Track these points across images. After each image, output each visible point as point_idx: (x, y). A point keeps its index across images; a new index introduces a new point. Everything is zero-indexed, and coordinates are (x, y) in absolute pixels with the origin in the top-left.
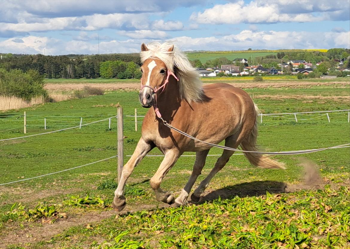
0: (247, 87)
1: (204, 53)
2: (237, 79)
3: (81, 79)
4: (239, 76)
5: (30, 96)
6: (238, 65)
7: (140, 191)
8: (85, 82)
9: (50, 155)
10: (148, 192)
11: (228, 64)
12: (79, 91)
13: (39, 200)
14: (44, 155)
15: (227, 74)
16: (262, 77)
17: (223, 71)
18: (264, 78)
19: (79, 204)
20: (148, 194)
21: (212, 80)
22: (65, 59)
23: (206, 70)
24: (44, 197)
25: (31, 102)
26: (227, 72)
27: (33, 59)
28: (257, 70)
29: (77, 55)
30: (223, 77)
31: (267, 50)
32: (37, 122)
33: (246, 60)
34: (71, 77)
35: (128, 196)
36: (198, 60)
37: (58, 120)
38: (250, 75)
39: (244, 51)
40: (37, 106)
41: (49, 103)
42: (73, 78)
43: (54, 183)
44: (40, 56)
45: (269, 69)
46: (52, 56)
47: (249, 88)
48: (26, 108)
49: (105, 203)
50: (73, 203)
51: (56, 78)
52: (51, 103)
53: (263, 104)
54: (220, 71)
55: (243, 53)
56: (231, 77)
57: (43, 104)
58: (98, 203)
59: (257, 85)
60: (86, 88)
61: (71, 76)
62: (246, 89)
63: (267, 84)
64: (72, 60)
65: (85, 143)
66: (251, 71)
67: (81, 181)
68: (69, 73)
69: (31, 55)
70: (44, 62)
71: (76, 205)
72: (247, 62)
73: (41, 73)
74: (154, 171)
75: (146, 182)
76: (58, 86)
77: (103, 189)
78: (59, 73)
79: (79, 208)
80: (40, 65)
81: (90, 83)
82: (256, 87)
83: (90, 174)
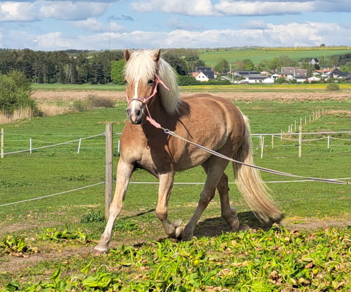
0: (316, 98)
1: (258, 50)
2: (303, 87)
3: (84, 84)
4: (307, 82)
5: (11, 108)
6: (305, 67)
7: (132, 225)
8: (90, 90)
9: (31, 185)
10: (142, 227)
11: (291, 66)
12: (80, 101)
13: (8, 233)
14: (23, 184)
15: (290, 80)
16: (338, 84)
17: (284, 76)
18: (341, 86)
19: (56, 238)
20: (141, 229)
21: (268, 88)
22: (63, 56)
23: (259, 73)
24: (15, 230)
25: (13, 116)
26: (290, 77)
27: (17, 56)
28: (332, 75)
29: (80, 51)
30: (284, 83)
31: (347, 47)
32: (20, 143)
33: (316, 60)
34: (70, 82)
35: (116, 231)
36: (249, 60)
37: (49, 141)
38: (322, 81)
39: (315, 47)
40: (22, 122)
41: (38, 118)
42: (73, 84)
43: (29, 216)
44: (27, 51)
45: (349, 73)
46: (43, 52)
47: (319, 100)
48: (6, 124)
49: (86, 238)
50: (48, 237)
51: (49, 83)
52: (41, 118)
53: (335, 123)
54: (280, 76)
55: (313, 50)
56: (295, 85)
57: (30, 119)
58: (79, 238)
59: (331, 96)
60: (91, 98)
61: (70, 80)
62: (313, 102)
63: (345, 95)
64: (72, 58)
65: (78, 171)
66: (323, 75)
67: (63, 213)
68: (68, 76)
69: (15, 50)
70: (33, 60)
71: (52, 239)
72: (318, 63)
73: (28, 75)
74: (155, 203)
75: (141, 216)
76: (51, 94)
77: (87, 222)
78: (54, 76)
79: (55, 243)
80: (28, 65)
81: (96, 91)
82: (329, 99)
83: (74, 206)
